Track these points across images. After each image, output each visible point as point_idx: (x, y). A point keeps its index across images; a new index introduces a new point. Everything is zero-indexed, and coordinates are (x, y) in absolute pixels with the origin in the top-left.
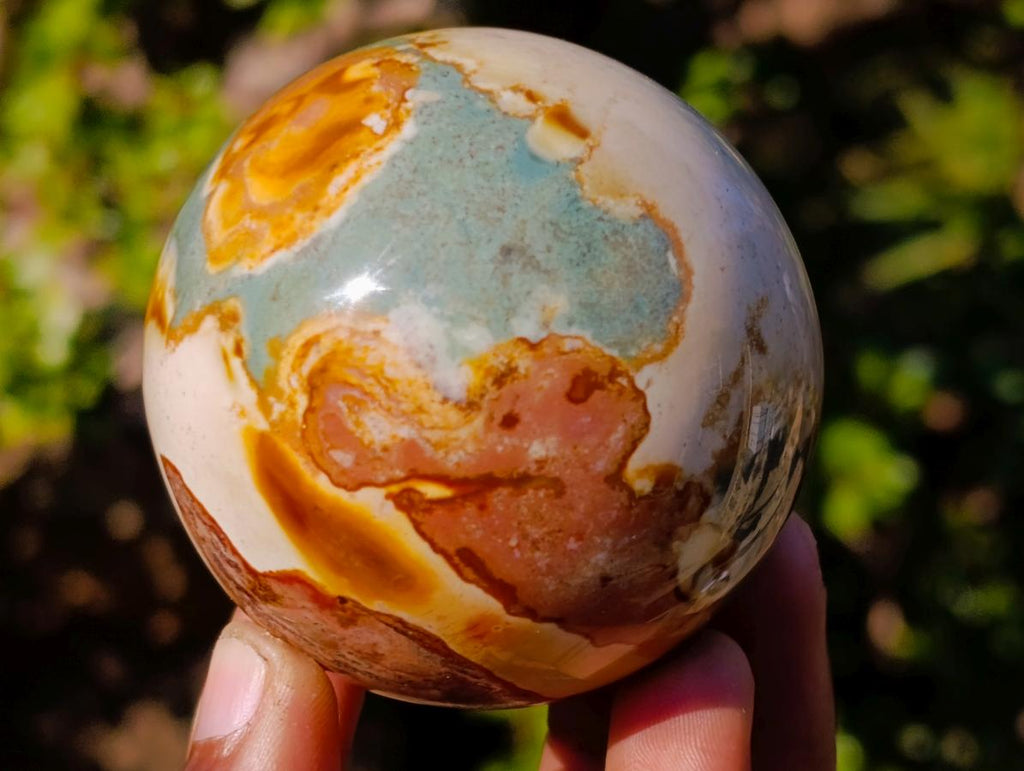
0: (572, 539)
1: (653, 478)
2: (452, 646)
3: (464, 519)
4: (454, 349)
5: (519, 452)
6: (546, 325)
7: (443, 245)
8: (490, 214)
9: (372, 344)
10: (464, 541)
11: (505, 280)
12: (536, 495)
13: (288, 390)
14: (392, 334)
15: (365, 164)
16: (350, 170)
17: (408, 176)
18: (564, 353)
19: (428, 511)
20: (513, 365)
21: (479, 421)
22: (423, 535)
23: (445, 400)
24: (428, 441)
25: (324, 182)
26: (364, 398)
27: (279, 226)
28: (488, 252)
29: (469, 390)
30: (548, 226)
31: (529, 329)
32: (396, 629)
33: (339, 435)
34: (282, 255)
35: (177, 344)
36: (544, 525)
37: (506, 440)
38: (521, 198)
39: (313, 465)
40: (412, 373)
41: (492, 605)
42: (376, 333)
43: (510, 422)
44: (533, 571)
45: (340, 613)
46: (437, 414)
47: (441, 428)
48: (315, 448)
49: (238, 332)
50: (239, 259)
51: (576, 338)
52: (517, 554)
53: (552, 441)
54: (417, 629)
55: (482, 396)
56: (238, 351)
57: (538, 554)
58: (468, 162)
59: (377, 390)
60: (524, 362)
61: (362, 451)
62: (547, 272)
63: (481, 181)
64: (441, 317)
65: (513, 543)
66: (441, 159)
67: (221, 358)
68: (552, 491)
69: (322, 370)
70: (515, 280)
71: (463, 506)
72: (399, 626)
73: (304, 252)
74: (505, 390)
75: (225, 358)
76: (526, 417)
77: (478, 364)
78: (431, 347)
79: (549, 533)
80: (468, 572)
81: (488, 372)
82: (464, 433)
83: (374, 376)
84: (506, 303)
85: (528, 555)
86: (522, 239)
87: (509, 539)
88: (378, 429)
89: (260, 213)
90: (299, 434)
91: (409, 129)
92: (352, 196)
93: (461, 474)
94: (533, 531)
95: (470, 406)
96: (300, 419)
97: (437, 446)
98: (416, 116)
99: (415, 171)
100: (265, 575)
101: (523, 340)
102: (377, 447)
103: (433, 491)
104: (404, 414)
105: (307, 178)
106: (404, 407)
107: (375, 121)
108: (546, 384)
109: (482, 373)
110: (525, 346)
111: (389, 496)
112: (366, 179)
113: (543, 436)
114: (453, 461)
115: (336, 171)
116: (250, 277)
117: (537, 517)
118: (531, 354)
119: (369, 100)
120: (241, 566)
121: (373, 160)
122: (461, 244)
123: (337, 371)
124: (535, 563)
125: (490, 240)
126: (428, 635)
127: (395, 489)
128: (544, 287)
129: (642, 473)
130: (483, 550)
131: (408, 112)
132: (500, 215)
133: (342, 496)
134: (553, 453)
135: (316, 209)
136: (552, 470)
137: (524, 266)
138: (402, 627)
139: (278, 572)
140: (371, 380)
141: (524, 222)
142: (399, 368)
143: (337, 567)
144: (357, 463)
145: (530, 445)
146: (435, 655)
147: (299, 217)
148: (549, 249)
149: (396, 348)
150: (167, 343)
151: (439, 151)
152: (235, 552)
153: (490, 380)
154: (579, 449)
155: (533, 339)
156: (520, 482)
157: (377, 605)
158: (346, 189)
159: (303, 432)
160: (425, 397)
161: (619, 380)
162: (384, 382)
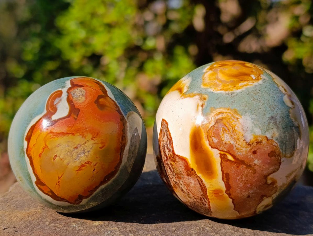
0: (249, 184)
1: (272, 181)
2: (207, 192)
3: (232, 167)
4: (252, 131)
5: (252, 160)
6: (272, 137)
7: (260, 109)
8: (272, 108)
9: (236, 120)
10: (229, 172)
11: (269, 123)
12: (250, 171)
13: (210, 120)
14: (241, 120)
15: (249, 84)
16: (245, 83)
17: (258, 90)
18: (272, 145)
19: (226, 161)
20: (262, 141)
21: (249, 149)
22: (221, 166)
23: (245, 140)
24: (236, 147)
25: (239, 82)
26: (227, 130)
27: (224, 86)
28: (269, 115)
29: (250, 141)
30: (282, 117)
31: (269, 136)
32: (199, 182)
33: (217, 135)
34: (223, 92)
35: (185, 98)
36: (247, 178)
37: (252, 156)
38: (279, 108)
39: (207, 138)
40: (241, 131)
41: (224, 188)
42: (238, 118)
43: (255, 152)
44: (237, 186)
45: (189, 172)
46: (241, 142)
47: (240, 146)
48: (210, 135)
49: (204, 102)
50: (211, 88)
51: (276, 143)
52: (237, 181)
53: (260, 161)
54: (204, 185)
55: (253, 144)
56: (202, 106)
57: (241, 183)
58: (271, 95)
59: (231, 130)
60: (264, 142)
61: (220, 141)
62: (277, 126)
63: (272, 100)
64: (253, 123)
65: (238, 178)
66: (266, 91)
67: (197, 105)
68: (253, 172)
69: (221, 120)
70: (271, 124)
71: (234, 165)
72: (200, 182)
73: (229, 94)
74: (257, 145)
75: (198, 106)
76: (258, 154)
77: (255, 137)
78: (248, 128)
79: (246, 180)
80: (225, 179)
81: (256, 140)
82: (244, 149)
83: (232, 127)
84: (267, 128)
85: (239, 182)
86: (276, 117)
87: (238, 177)
88: (227, 138)
89: (220, 81)
90: (208, 130)
91: (260, 82)
92: (244, 88)
93: (238, 157)
94: (244, 178)
95: (249, 145)
96: (210, 127)
97: (237, 149)
98: (262, 80)
99: (260, 91)
100: (177, 155)
101: (267, 137)
102: (224, 142)
103: (230, 157)
104: (234, 138)
105: (235, 79)
106: (235, 137)
107: (253, 76)
108: (266, 149)
109: (255, 139)
110: (266, 139)
111: (219, 153)
112: (248, 86)
113: (259, 159)
114: (238, 154)
115: (242, 81)
116: (213, 92)
117: (247, 176)
118: (267, 141)
119: (252, 72)
120: (171, 151)
121: (251, 84)
122: (264, 110)
123: (224, 121)
124: (239, 185)
125: (270, 113)
126: (205, 187)
127: (222, 153)
128: (276, 129)
129: (271, 179)
130: (231, 176)
131: (261, 79)
132: (274, 109)
133: (209, 147)
134: (258, 164)
135: (235, 87)
136: (256, 167)
137: (274, 123)
138: (201, 182)
139: (181, 156)
140: (231, 127)
141: (278, 114)
142: (239, 128)
143: (197, 162)
144: (217, 143)
145: (255, 160)
146: (202, 192)
147: (230, 86)
148: (280, 122)
149: (240, 124)
150: (181, 96)
151: (266, 90)
152: (172, 147)
153: (256, 141)
154: (264, 166)
155: (269, 139)
156: (249, 166)
157: (199, 175)
158: (243, 86)
159: (209, 130)
160: (241, 137)
161: (279, 157)
162: (234, 129)
